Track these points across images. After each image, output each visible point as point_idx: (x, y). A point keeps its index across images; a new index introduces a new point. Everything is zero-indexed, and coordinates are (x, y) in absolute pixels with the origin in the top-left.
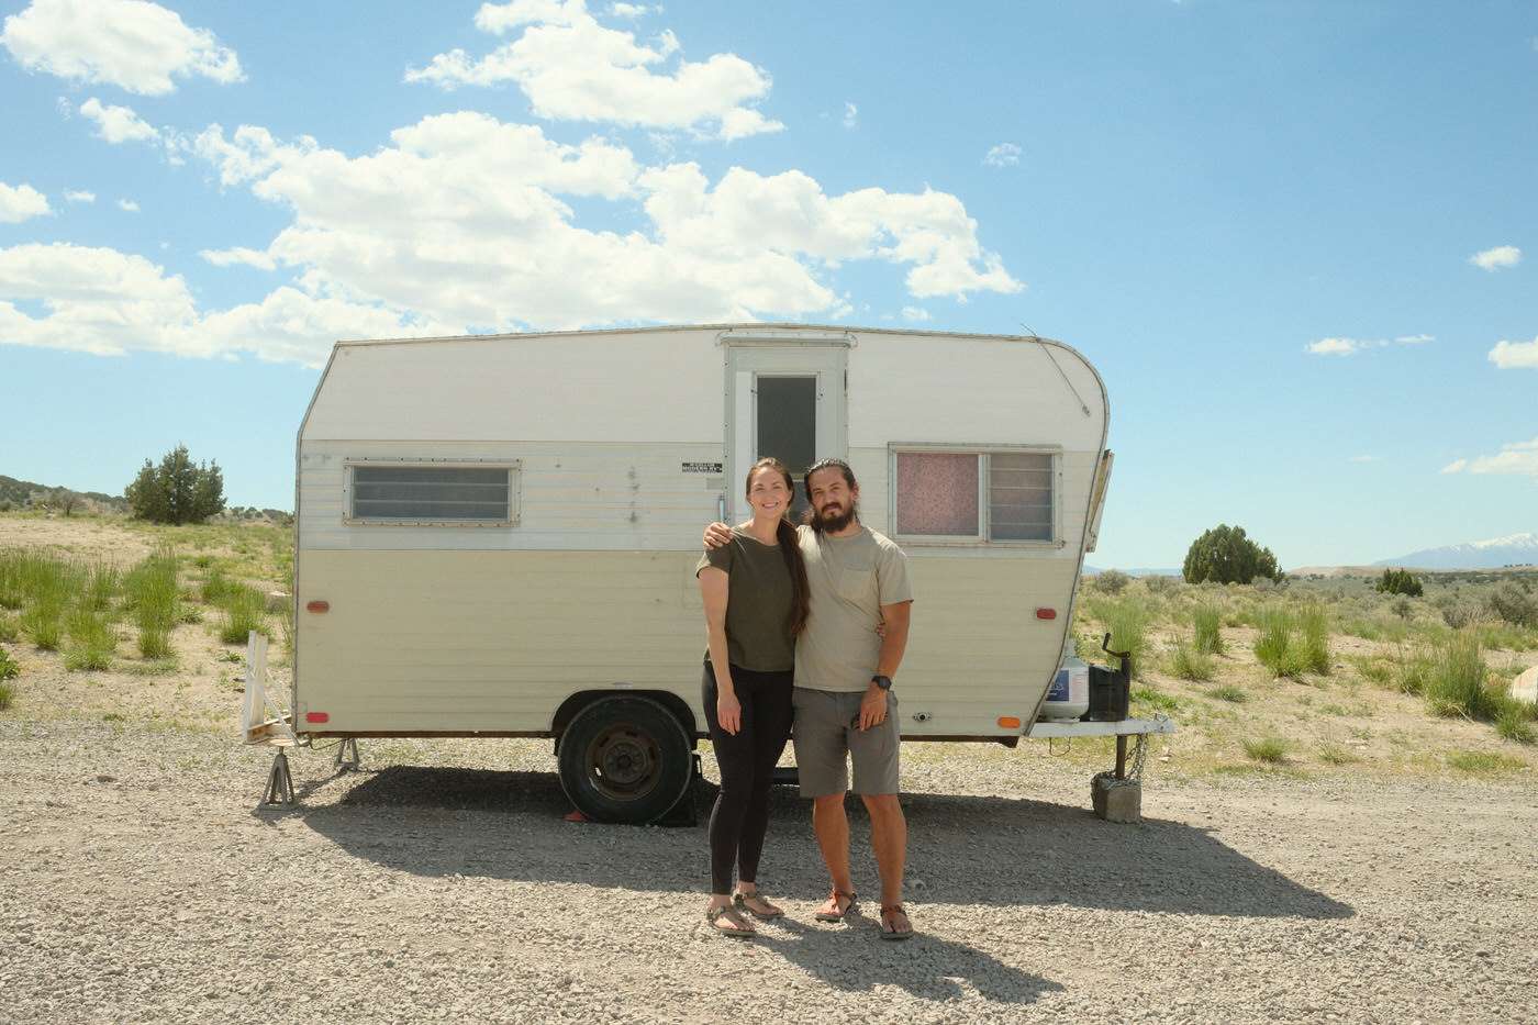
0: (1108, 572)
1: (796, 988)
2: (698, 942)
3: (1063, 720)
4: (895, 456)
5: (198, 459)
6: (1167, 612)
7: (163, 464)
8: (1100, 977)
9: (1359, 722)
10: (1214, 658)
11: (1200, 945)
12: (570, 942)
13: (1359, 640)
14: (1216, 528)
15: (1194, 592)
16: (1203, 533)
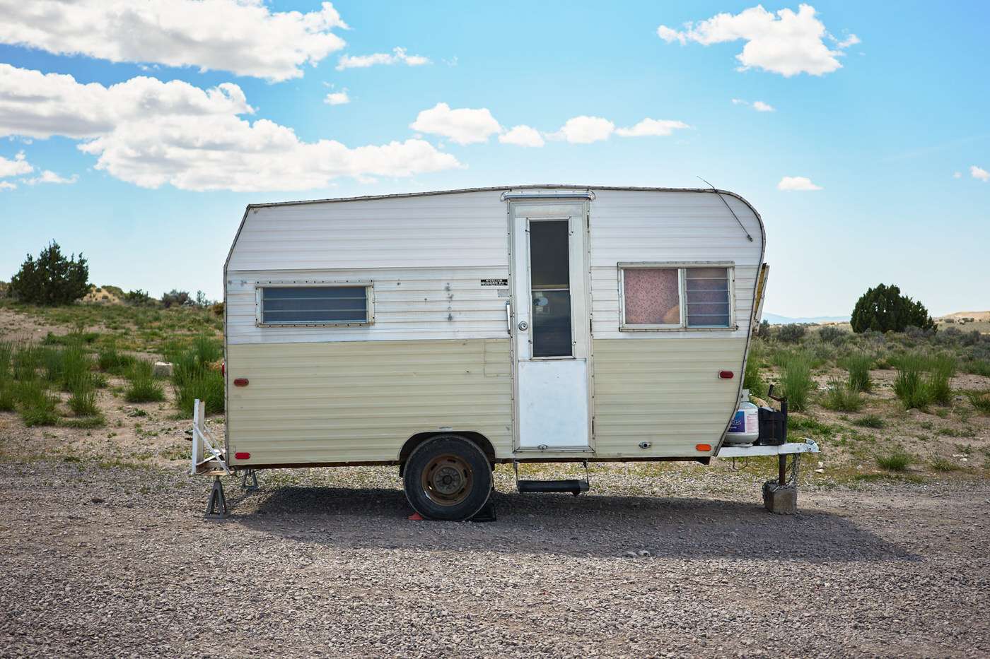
0: (789, 326)
1: (573, 611)
2: (510, 588)
3: (740, 445)
4: (622, 271)
5: (68, 253)
6: (833, 358)
7: (40, 258)
8: (759, 603)
9: (965, 441)
10: (863, 395)
11: (824, 585)
12: (432, 590)
13: (979, 378)
14: (876, 287)
15: (859, 339)
16: (866, 292)
